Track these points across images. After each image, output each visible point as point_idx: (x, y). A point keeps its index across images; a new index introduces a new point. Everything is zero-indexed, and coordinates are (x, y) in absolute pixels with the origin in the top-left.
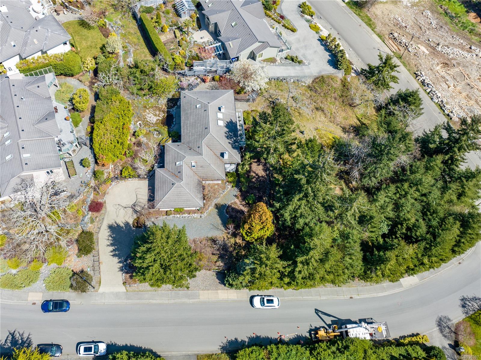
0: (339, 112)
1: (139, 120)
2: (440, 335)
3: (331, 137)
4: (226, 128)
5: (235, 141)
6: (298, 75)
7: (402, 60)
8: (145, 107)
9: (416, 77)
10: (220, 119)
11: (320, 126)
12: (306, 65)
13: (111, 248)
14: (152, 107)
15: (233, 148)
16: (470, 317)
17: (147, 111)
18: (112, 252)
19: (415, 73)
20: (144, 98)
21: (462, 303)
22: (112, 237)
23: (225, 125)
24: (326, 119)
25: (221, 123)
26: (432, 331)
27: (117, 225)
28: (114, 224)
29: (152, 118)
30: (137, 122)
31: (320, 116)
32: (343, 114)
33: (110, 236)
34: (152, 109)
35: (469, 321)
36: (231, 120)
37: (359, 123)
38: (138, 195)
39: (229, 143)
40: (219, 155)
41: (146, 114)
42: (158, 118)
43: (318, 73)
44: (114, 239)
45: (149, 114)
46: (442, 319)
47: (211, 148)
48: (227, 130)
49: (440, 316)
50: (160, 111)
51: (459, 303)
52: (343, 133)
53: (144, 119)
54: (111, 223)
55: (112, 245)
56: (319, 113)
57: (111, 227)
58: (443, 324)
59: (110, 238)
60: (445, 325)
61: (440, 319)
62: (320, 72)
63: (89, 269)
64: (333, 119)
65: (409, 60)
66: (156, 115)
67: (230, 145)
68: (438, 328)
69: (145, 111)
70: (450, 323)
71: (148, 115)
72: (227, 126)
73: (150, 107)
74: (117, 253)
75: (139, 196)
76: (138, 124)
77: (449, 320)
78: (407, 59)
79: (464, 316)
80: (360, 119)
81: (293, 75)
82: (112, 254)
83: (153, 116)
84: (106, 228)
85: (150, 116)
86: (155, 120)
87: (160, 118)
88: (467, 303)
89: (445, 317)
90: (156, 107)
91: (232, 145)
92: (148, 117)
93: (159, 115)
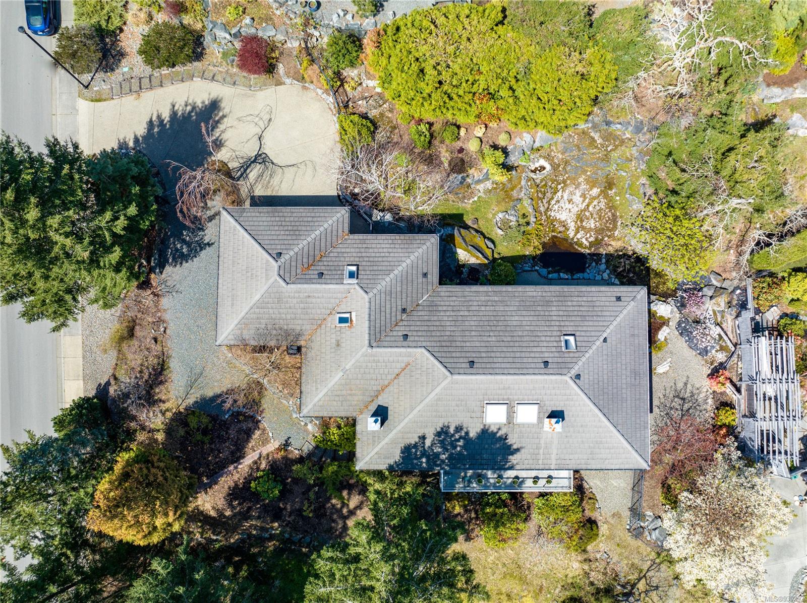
1: (555, 167)
4: (479, 430)
5: (433, 458)
8: (610, 185)
10: (511, 414)
13: (166, 116)
14: (611, 207)
15: (407, 450)
17: (595, 191)
18: (159, 117)
20: (643, 180)
22: (190, 112)
23: (493, 429)
25: (495, 416)
27: (218, 122)
28: (221, 114)
29: (570, 206)
30: (548, 158)
33: (194, 108)
34: (602, 205)
36: (518, 450)
38: (295, 168)
39: (423, 438)
40: (382, 401)
41: (583, 186)
42: (572, 226)
44: (186, 117)
45: (583, 196)
47: (401, 378)
48: (472, 434)
50: (599, 231)
53: (564, 182)
54: (223, 105)
55: (174, 114)
57: (214, 105)
59: (189, 108)
63: (126, 69)
66: (580, 217)
67: (414, 439)
69: (592, 183)
71: (578, 193)
72: (487, 435)
73: (610, 199)
74: (156, 130)
75: (290, 173)
76: (543, 162)
82: (154, 118)
83: (575, 210)
84: (214, 96)
85: (577, 198)
86: (563, 216)
87: (571, 233)
90: (614, 219)
91: (415, 446)
92: (572, 193)
93: (583, 228)
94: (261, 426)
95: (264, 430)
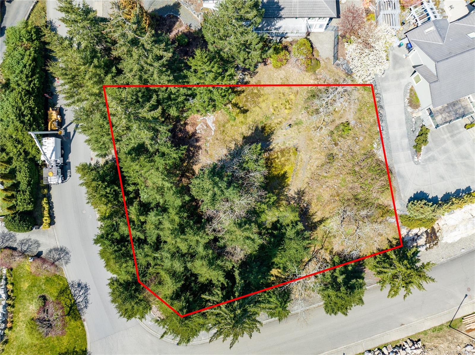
0: (328, 189)
2: (52, 247)
3: (286, 168)
6: (391, 140)
7: (446, 329)
9: (411, 340)
11: (303, 155)
12: (413, 158)
16: (67, 288)
19: (419, 340)
21: (83, 285)
24: (316, 167)
26: (57, 240)
31: (318, 159)
32: (326, 196)
35: (64, 285)
37: (316, 220)
43: (399, 172)
46: (67, 255)
49: (70, 254)
51: (83, 282)
52: (296, 191)
56: (323, 158)
58: (63, 255)
60: (62, 256)
61: (67, 253)
62: (402, 177)
64: (316, 177)
65: (448, 340)
68: (59, 247)
70: (63, 262)
77: (66, 263)
78: (450, 338)
79: (70, 281)
80: (323, 224)
81: (390, 132)
88: (82, 291)
89: (69, 259)
94: (179, 20)
95: (181, 21)
